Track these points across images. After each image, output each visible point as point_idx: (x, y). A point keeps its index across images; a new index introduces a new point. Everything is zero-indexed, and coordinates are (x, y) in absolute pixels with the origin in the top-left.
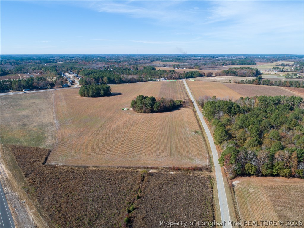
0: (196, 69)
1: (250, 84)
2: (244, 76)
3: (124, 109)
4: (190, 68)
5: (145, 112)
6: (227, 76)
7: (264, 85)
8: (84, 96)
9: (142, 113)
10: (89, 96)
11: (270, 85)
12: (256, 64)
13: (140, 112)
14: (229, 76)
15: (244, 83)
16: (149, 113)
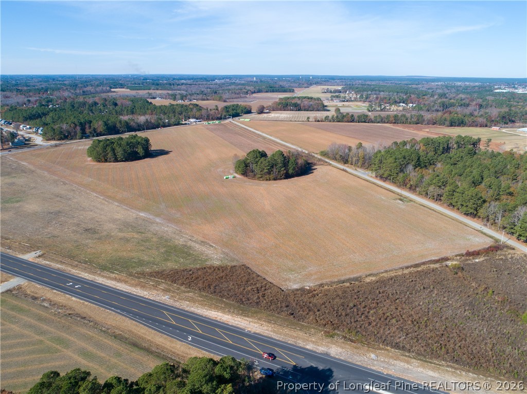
0: (216, 100)
1: (339, 122)
2: (310, 111)
3: (227, 177)
4: (204, 100)
5: (275, 179)
6: (284, 110)
7: (359, 122)
8: (106, 161)
9: (270, 180)
10: (116, 160)
11: (368, 122)
12: (294, 90)
13: (267, 180)
14: (288, 110)
15: (330, 121)
16: (282, 179)
